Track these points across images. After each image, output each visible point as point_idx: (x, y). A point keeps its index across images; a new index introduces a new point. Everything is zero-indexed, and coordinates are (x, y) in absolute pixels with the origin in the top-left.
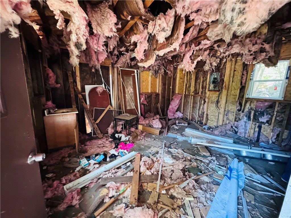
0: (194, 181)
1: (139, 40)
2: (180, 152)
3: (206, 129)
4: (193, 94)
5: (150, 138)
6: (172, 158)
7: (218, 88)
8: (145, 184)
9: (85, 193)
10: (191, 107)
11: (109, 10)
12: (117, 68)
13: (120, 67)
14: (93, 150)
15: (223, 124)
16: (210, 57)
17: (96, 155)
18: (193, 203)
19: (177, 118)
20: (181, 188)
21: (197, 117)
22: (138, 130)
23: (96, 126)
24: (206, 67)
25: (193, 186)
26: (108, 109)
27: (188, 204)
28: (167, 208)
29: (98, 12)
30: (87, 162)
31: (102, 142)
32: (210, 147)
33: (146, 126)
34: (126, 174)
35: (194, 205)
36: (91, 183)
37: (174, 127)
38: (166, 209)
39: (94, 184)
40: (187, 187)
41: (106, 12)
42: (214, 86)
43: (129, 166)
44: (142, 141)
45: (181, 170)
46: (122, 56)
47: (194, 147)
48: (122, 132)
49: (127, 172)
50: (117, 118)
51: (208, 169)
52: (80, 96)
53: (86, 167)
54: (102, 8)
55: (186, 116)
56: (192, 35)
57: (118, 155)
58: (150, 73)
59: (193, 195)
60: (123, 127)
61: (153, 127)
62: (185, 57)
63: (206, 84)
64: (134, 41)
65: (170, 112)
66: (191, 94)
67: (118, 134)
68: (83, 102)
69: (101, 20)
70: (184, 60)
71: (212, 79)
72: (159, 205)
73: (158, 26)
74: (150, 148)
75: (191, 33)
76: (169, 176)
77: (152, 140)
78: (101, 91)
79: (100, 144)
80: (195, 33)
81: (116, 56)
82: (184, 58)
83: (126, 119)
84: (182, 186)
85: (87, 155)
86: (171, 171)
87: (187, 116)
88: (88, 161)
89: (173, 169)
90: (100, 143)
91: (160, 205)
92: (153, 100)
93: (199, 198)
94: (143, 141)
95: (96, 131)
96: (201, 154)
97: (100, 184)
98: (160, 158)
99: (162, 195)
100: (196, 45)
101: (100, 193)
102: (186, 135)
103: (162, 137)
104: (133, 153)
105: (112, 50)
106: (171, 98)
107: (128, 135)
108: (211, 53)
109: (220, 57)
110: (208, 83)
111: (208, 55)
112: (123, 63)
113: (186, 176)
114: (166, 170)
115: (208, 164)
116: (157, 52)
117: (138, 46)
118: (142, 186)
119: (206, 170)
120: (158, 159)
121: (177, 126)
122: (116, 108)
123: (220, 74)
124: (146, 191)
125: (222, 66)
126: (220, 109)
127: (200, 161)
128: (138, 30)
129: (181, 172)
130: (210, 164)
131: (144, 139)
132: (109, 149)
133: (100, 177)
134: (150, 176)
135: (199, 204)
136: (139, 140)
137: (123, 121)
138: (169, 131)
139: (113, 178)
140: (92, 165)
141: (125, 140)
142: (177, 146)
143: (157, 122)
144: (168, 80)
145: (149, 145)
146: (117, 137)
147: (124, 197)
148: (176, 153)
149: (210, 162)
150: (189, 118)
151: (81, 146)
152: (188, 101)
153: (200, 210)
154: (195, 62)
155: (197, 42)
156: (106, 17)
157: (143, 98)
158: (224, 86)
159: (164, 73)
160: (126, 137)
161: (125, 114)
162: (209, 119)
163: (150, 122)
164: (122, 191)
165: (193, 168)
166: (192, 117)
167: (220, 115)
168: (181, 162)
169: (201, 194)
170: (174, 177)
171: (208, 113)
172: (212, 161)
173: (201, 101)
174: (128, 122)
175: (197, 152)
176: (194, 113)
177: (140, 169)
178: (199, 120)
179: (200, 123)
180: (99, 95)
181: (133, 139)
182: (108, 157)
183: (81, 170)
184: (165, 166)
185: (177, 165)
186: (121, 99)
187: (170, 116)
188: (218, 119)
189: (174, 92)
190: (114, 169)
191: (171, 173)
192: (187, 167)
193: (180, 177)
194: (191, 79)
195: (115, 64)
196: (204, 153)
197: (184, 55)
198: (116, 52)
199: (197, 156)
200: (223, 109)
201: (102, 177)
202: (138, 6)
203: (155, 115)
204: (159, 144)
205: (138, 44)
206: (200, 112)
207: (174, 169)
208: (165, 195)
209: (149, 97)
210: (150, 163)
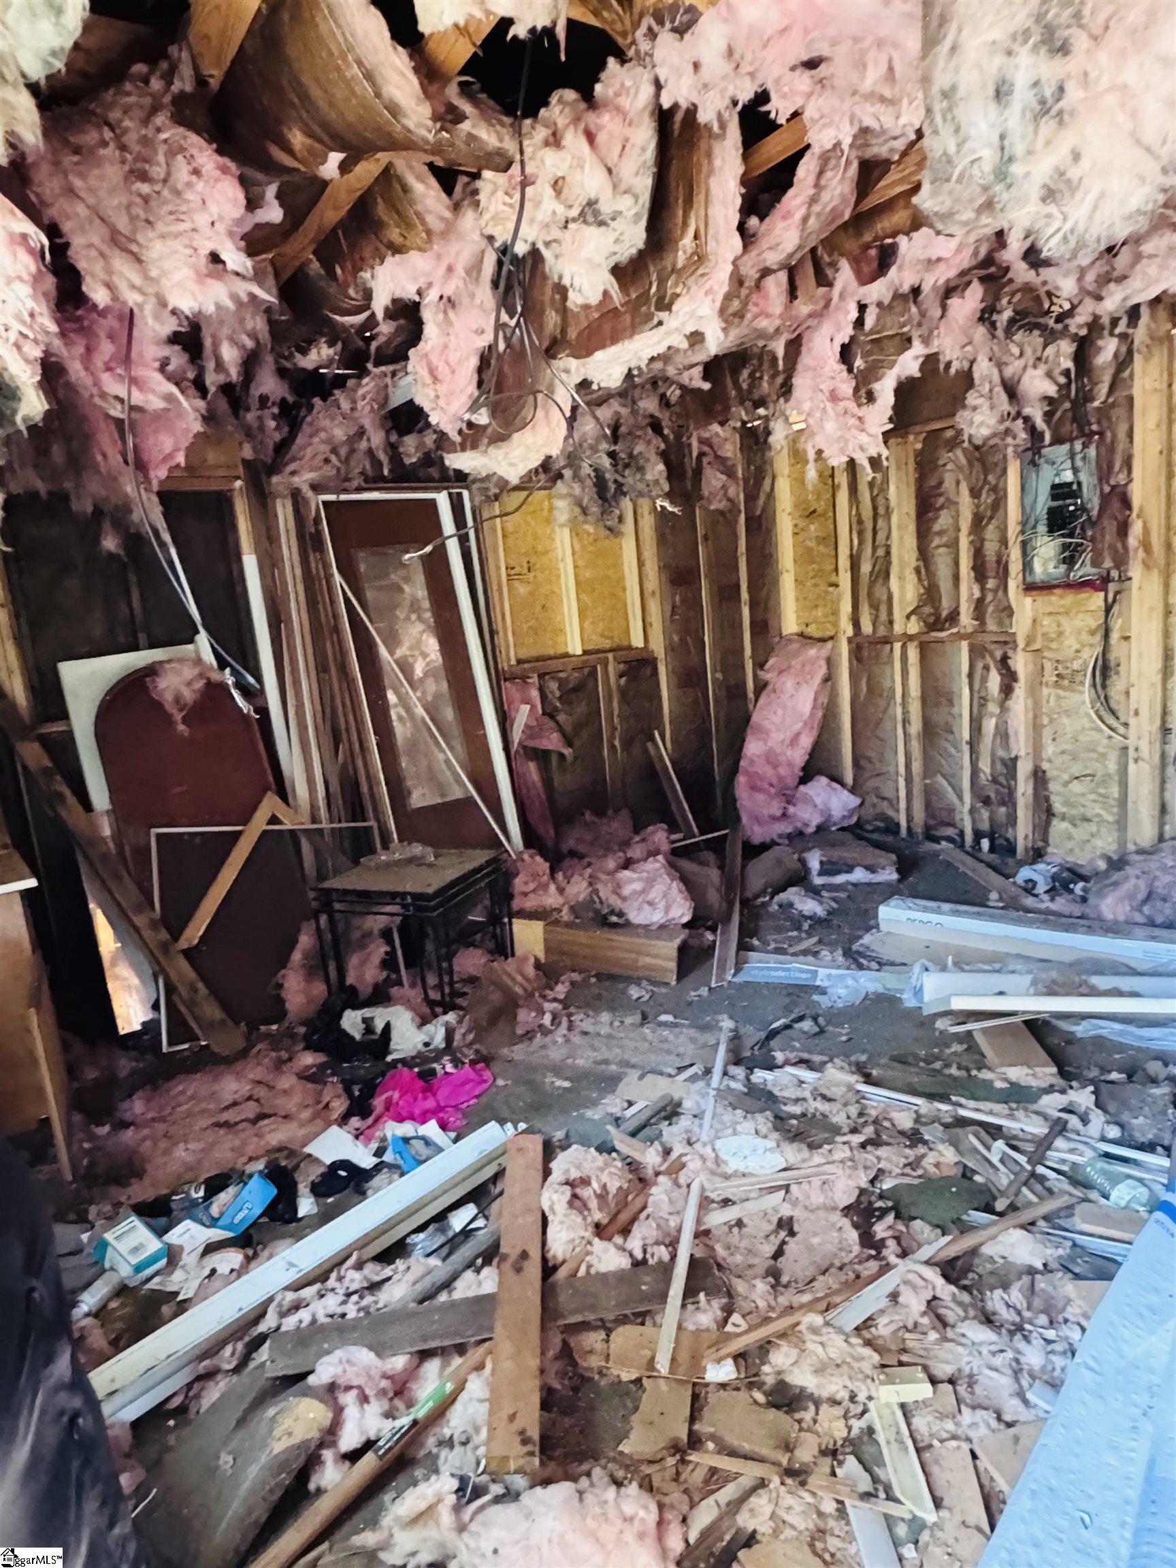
0: (933, 1275)
1: (430, 285)
2: (837, 1085)
3: (1041, 888)
4: (914, 627)
5: (612, 1009)
6: (776, 1135)
7: (1095, 564)
8: (594, 1339)
9: (169, 1449)
10: (916, 727)
11: (181, 130)
12: (296, 496)
13: (316, 488)
14: (182, 1154)
15: (1161, 838)
16: (1000, 333)
17: (215, 1185)
18: (930, 1418)
19: (811, 830)
20: (840, 1331)
21: (967, 806)
22: (510, 965)
23: (184, 965)
24: (978, 418)
25: (932, 1304)
26: (259, 823)
27: (894, 1430)
28: (752, 1472)
29: (102, 152)
30: (153, 1245)
31: (246, 1088)
32: (1064, 1025)
33: (568, 925)
34: (447, 1285)
35: (935, 1429)
36: (199, 1378)
37: (791, 905)
38: (746, 1482)
39: (222, 1385)
40: (882, 1321)
41: (162, 150)
42: (1065, 547)
43: (466, 1233)
44: (548, 1039)
45: (847, 1210)
46: (317, 401)
47: (946, 1039)
48: (394, 991)
49: (455, 1277)
50: (337, 890)
51: (1042, 1179)
52: (31, 754)
53: (149, 1280)
54: (127, 123)
55: (884, 807)
56: (817, 208)
57: (378, 1168)
58: (561, 504)
59: (926, 1369)
60: (391, 954)
61: (628, 924)
62: (805, 360)
63: (1004, 542)
64: (394, 301)
65: (754, 788)
66: (898, 628)
67: (367, 1012)
68: (61, 797)
69: (128, 207)
70: (801, 382)
71: (1043, 502)
72: (693, 1457)
73: (549, 192)
74: (610, 1083)
75: (812, 191)
76: (762, 1262)
77: (629, 1020)
78: (188, 695)
79: (235, 1104)
80: (838, 192)
81: (276, 410)
82: (799, 367)
83: (409, 888)
84: (853, 1313)
85: (142, 1191)
86: (773, 1227)
87: (893, 803)
88: (160, 1232)
89: (786, 1211)
90: (228, 1098)
91: (704, 1459)
92: (611, 709)
93: (972, 1381)
94: (560, 1040)
95: (191, 1004)
96: (988, 1084)
97: (269, 1375)
98: (687, 1149)
99: (713, 1398)
100: (866, 269)
101: (271, 1430)
102: (886, 953)
103: (704, 991)
104: (490, 1136)
105: (234, 374)
106: (755, 676)
107: (439, 1010)
108: (1004, 301)
109: (1073, 330)
110: (1013, 529)
111: (981, 319)
112: (333, 458)
113: (879, 1245)
114: (740, 1223)
115: (1045, 1144)
116: (573, 363)
117: (431, 330)
118: (566, 1352)
119: (1025, 1190)
120: (674, 1155)
121: (815, 892)
122: (323, 812)
123: (1092, 452)
124: (603, 1382)
125: (1104, 389)
126: (1126, 725)
127: (983, 1134)
128: (409, 226)
129: (846, 1223)
130: (1059, 1143)
131: (565, 1021)
132: (301, 1132)
133: (262, 1328)
134: (619, 1277)
135: (967, 1416)
136: (529, 1035)
137: (389, 909)
138: (755, 942)
139: (355, 1325)
140: (189, 1259)
141: (420, 1047)
142: (821, 1042)
143: (650, 882)
144: (706, 538)
145: (606, 1062)
146: (358, 1037)
147: (449, 1443)
148: (807, 1094)
149: (1059, 1128)
150: (910, 819)
151: (92, 1138)
152: (887, 684)
153: (978, 1452)
154: (885, 389)
155: (867, 247)
156: (165, 181)
157: (526, 708)
158: (1132, 541)
159: (666, 487)
160: (423, 1021)
161: (399, 851)
162: (1058, 807)
163: (600, 886)
164: (431, 1404)
165: (932, 1186)
166: (928, 806)
167: (1132, 767)
168: (841, 1153)
169: (985, 1351)
170: (796, 1263)
171: (1045, 766)
172: (1074, 1121)
173: (984, 680)
174: (427, 909)
175: (963, 1073)
176: (940, 779)
177: (544, 1243)
178: (985, 826)
179: (992, 849)
180: (181, 727)
181: (481, 1031)
182: (303, 1189)
183: (114, 1304)
184: (726, 1202)
185: (816, 1182)
186: (355, 737)
187: (757, 819)
188: (1123, 801)
189: (773, 632)
190: (359, 1266)
191: (776, 1240)
192: (887, 1184)
193: (837, 1263)
194: (881, 511)
195: (274, 468)
196: (1016, 1073)
197: (795, 346)
198: (269, 384)
199: (963, 1101)
200: (1151, 722)
201: (278, 1328)
202: (378, 95)
203: (638, 829)
204: (681, 1050)
205: (427, 314)
206: (985, 766)
207: (797, 1213)
208: (738, 1389)
209: (575, 689)
210: (613, 1189)
